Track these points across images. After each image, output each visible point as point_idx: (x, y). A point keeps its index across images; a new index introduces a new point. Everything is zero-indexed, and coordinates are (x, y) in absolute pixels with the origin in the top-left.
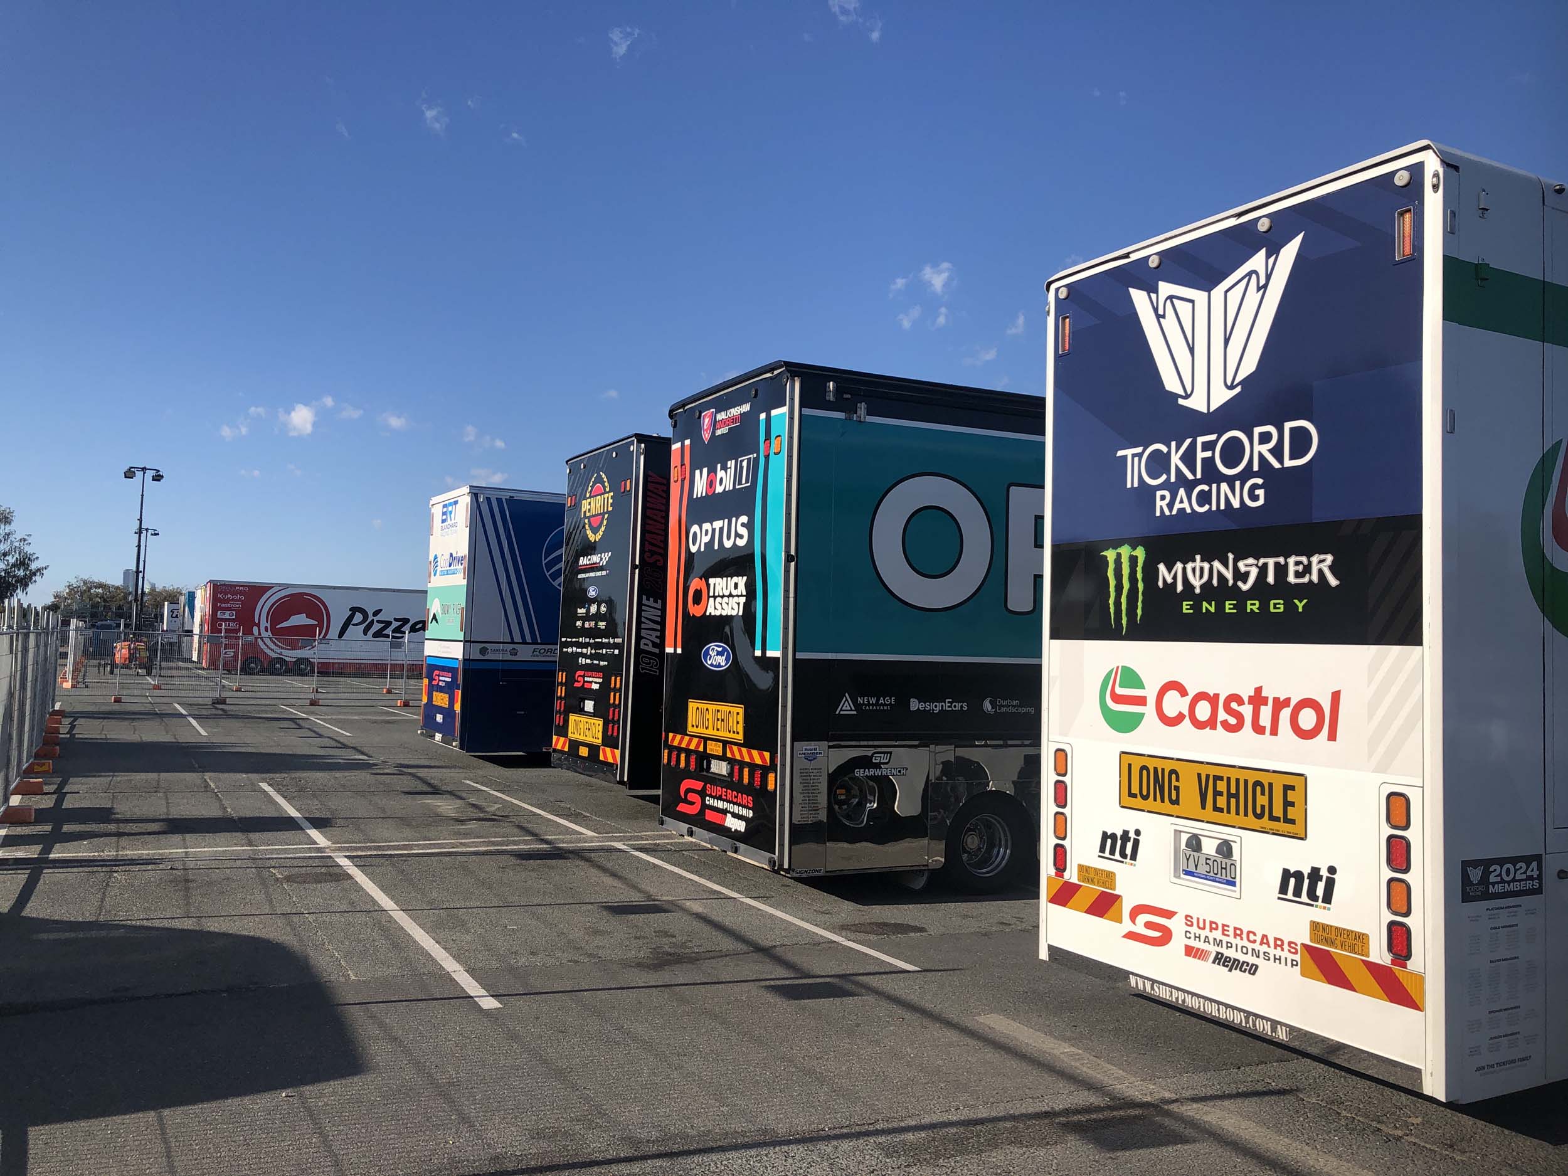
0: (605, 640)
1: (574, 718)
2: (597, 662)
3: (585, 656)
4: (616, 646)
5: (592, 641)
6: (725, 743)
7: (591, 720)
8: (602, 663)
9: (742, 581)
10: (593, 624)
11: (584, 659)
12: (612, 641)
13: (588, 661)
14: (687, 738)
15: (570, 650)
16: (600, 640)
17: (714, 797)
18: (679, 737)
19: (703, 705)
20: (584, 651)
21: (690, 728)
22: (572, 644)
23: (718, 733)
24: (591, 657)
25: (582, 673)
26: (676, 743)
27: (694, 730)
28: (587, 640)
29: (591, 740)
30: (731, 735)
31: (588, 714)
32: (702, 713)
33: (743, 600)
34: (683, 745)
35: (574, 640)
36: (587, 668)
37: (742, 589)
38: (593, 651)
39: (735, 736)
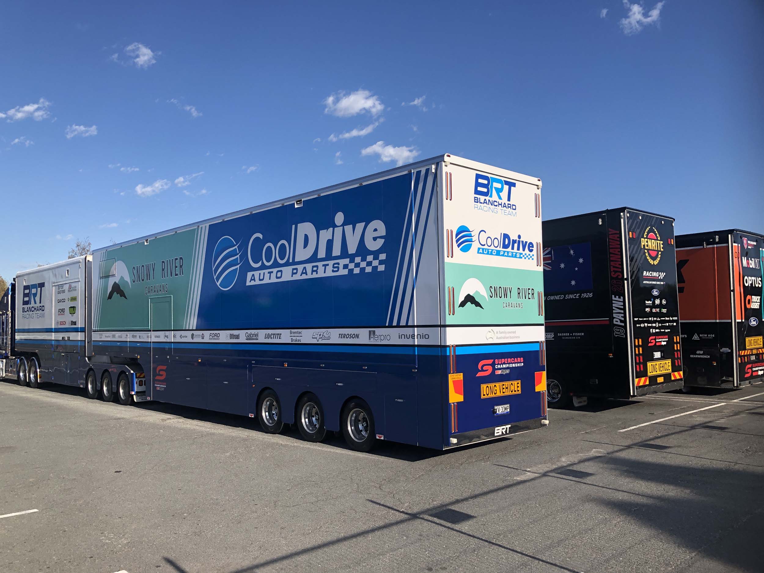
0: (666, 319)
1: (650, 364)
2: (664, 330)
3: (655, 328)
4: (673, 321)
5: (658, 319)
6: (757, 349)
7: (663, 362)
8: (666, 331)
9: (759, 297)
10: (658, 310)
11: (654, 330)
12: (671, 319)
13: (657, 330)
14: (746, 351)
15: (642, 325)
16: (664, 319)
17: (755, 368)
18: (743, 351)
19: (750, 339)
20: (654, 325)
21: (747, 347)
22: (644, 322)
23: (755, 347)
24: (659, 328)
25: (654, 337)
26: (743, 354)
27: (749, 347)
28: (655, 319)
29: (665, 372)
30: (759, 346)
31: (658, 359)
32: (750, 341)
33: (759, 304)
34: (746, 354)
35: (645, 319)
36: (656, 334)
37: (759, 301)
38: (660, 325)
39: (760, 346)
